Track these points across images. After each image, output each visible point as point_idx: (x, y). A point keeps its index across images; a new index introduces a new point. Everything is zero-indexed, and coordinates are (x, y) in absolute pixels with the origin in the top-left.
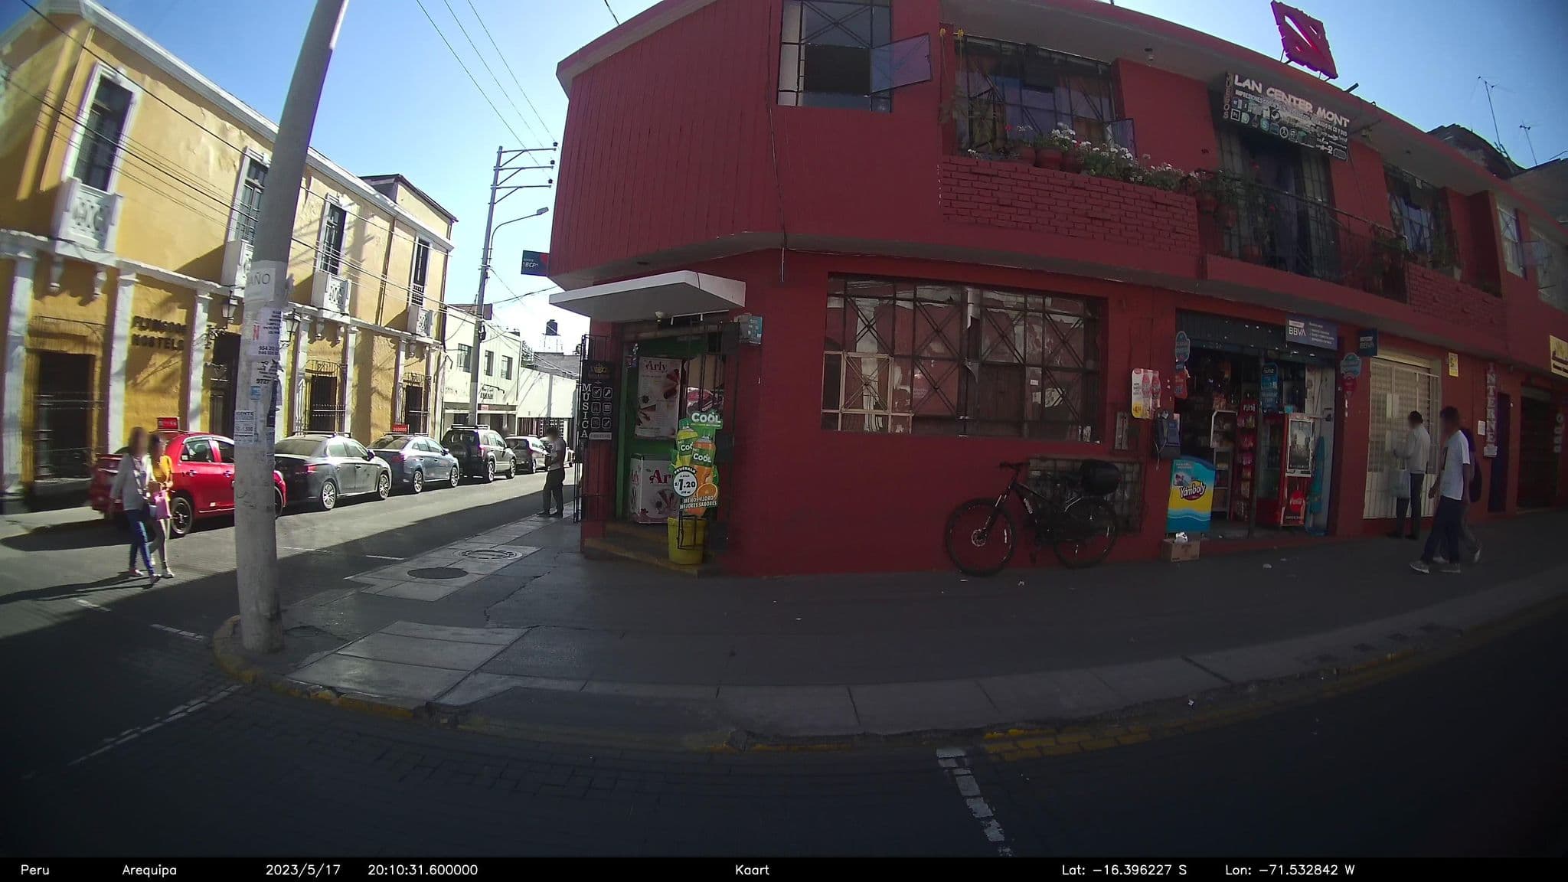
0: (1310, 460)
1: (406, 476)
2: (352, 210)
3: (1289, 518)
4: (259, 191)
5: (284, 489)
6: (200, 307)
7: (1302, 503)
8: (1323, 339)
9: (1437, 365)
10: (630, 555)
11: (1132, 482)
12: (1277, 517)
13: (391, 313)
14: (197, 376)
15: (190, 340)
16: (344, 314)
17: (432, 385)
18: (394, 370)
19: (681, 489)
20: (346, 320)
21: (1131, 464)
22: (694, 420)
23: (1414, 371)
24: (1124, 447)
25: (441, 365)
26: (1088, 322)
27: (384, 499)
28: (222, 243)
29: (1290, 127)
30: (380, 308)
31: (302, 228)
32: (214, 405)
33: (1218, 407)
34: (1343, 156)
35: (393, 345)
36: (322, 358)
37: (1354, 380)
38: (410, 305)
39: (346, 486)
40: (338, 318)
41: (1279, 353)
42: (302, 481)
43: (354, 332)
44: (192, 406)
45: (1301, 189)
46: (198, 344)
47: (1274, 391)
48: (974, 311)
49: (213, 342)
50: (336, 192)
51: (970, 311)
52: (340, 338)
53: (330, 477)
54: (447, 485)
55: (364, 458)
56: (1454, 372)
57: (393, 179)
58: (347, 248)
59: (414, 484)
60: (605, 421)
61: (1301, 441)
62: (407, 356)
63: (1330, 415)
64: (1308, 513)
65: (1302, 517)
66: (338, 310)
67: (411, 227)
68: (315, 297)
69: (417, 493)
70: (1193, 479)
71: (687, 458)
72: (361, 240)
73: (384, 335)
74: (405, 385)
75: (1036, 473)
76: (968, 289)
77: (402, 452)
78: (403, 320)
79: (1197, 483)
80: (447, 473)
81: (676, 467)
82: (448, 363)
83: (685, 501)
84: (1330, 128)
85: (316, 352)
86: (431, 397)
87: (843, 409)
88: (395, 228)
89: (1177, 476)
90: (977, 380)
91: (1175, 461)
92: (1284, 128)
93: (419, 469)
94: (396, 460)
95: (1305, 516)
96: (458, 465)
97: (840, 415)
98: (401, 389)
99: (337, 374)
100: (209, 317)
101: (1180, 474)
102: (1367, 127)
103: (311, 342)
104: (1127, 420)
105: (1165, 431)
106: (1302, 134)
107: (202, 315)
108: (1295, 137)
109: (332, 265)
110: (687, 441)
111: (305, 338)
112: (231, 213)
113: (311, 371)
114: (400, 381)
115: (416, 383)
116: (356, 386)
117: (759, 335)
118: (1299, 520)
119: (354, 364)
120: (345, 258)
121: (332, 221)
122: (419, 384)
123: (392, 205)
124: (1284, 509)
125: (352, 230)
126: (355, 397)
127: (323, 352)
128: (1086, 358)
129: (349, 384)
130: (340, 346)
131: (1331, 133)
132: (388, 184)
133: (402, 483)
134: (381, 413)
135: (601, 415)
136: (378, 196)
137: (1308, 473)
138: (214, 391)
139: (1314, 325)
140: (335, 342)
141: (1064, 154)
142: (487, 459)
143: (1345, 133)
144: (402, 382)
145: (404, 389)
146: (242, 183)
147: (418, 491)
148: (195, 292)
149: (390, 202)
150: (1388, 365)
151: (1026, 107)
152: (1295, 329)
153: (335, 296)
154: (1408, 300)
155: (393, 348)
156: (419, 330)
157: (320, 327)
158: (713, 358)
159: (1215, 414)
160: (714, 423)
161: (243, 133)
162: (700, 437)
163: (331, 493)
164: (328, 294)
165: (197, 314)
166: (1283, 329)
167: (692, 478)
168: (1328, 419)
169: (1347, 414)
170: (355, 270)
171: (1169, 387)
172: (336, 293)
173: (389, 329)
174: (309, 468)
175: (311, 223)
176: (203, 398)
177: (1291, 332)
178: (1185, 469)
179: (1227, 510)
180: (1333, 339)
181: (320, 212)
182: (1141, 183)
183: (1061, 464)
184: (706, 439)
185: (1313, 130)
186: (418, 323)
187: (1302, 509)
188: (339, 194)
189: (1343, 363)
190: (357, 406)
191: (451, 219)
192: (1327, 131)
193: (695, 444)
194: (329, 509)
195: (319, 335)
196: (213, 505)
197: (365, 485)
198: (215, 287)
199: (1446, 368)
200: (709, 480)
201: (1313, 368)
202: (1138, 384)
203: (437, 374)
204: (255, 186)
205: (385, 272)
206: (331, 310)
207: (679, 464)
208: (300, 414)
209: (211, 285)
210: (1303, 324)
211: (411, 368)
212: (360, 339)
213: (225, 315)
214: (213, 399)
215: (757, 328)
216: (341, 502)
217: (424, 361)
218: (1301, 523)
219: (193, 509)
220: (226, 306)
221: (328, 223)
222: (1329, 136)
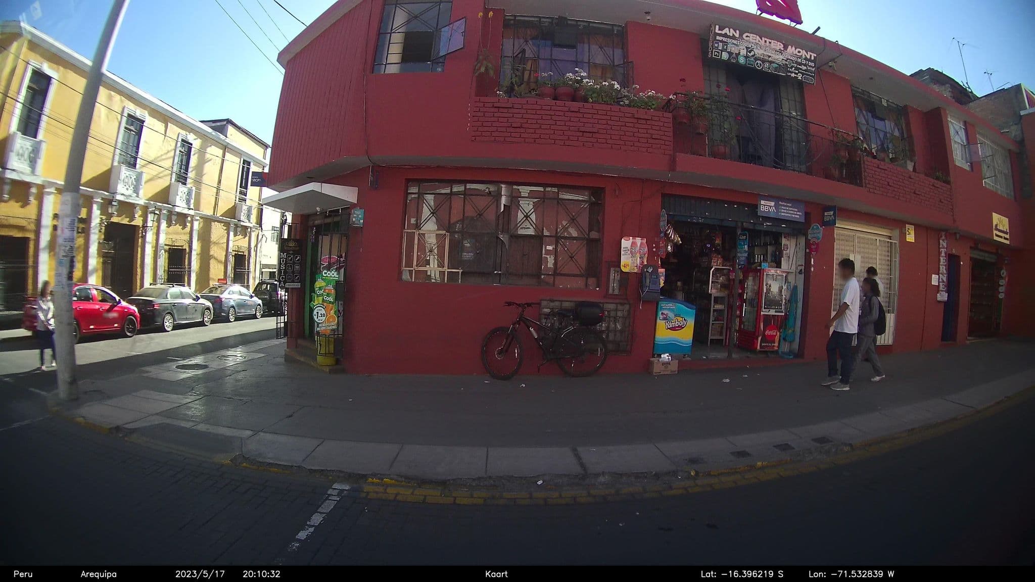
0: (783, 303)
1: (224, 311)
2: (196, 143)
3: (764, 344)
4: (134, 133)
5: (139, 319)
6: (95, 207)
7: (777, 334)
8: (792, 214)
9: (896, 233)
10: (302, 359)
11: (623, 317)
12: (754, 344)
13: (223, 207)
14: (93, 249)
15: (89, 227)
16: (190, 209)
17: (253, 253)
18: (226, 244)
19: (317, 318)
20: (192, 212)
21: (622, 304)
22: (324, 275)
23: (874, 238)
24: (616, 292)
25: (259, 240)
26: (592, 205)
27: (207, 326)
28: (109, 166)
29: (764, 61)
30: (216, 204)
31: (162, 155)
32: (105, 267)
33: (715, 264)
34: (813, 81)
35: (225, 228)
36: (174, 237)
37: (817, 244)
38: (237, 202)
39: (179, 317)
40: (186, 211)
41: (754, 224)
42: (151, 313)
43: (197, 220)
44: (90, 268)
45: (778, 107)
46: (94, 229)
47: (745, 252)
48: (506, 200)
49: (103, 228)
50: (185, 132)
51: (504, 200)
52: (188, 224)
53: (169, 311)
54: (254, 317)
55: (194, 299)
56: (911, 238)
57: (225, 122)
58: (193, 167)
59: (228, 316)
60: (296, 276)
61: (775, 289)
62: (235, 235)
63: (801, 270)
64: (782, 340)
65: (776, 344)
66: (186, 206)
67: (237, 152)
68: (171, 199)
69: (232, 322)
70: (676, 316)
71: (321, 298)
72: (202, 162)
73: (218, 222)
74: (234, 253)
75: (547, 310)
76: (503, 186)
77: (221, 296)
78: (233, 212)
79: (680, 319)
80: (254, 310)
81: (315, 304)
82: (264, 238)
83: (320, 325)
84: (799, 60)
85: (172, 233)
86: (252, 261)
87: (416, 267)
88: (226, 153)
89: (662, 313)
90: (507, 247)
91: (660, 302)
92: (759, 62)
93: (233, 307)
94: (217, 302)
95: (779, 344)
96: (261, 304)
97: (414, 271)
98: (231, 256)
99: (186, 247)
100: (101, 213)
101: (665, 312)
102: (833, 60)
103: (168, 227)
104: (619, 273)
105: (648, 281)
106: (775, 65)
107: (96, 212)
108: (769, 68)
109: (182, 179)
110: (320, 288)
111: (164, 225)
112: (115, 151)
113: (169, 245)
114: (230, 250)
115: (241, 252)
116: (200, 254)
117: (362, 221)
118: (774, 346)
119: (198, 240)
120: (191, 174)
121: (183, 150)
122: (243, 252)
123: (223, 139)
124: (760, 339)
125: (196, 155)
126: (199, 261)
127: (177, 233)
128: (590, 231)
129: (194, 253)
130: (188, 229)
131: (800, 64)
132: (221, 126)
133: (220, 315)
134: (216, 271)
135: (293, 272)
136: (213, 133)
137: (782, 312)
138: (105, 258)
139: (783, 204)
140: (184, 227)
141: (576, 90)
142: (282, 301)
143: (813, 64)
144: (231, 251)
145: (233, 256)
146: (122, 129)
147: (231, 320)
148: (92, 198)
149: (222, 137)
150: (852, 233)
151: (555, 60)
152: (767, 207)
153: (184, 198)
154: (864, 184)
155: (226, 230)
156: (242, 218)
157: (174, 218)
158: (338, 235)
159: (712, 269)
160: (334, 277)
161: (123, 98)
162: (327, 286)
163: (170, 321)
164: (179, 196)
165: (93, 211)
166: (756, 207)
167: (323, 312)
168: (800, 272)
169: (812, 269)
170: (198, 182)
171: (654, 250)
172: (185, 195)
173: (222, 218)
174: (155, 305)
175: (168, 152)
176: (98, 263)
177: (762, 208)
178: (668, 308)
179: (723, 337)
180: (801, 214)
181: (174, 145)
182: (629, 106)
183: (566, 305)
184: (331, 287)
185: (784, 62)
186: (242, 214)
187: (777, 339)
188: (187, 133)
189: (810, 231)
190: (200, 267)
191: (266, 146)
192: (796, 62)
193: (325, 290)
194: (168, 331)
195: (174, 222)
196: (92, 327)
197: (194, 316)
198: (104, 194)
199: (903, 235)
200: (332, 312)
201: (787, 236)
202: (627, 248)
203: (256, 246)
204: (130, 130)
205: (220, 182)
206: (181, 206)
207: (316, 302)
208: (161, 272)
209: (102, 193)
210: (774, 203)
211: (238, 243)
212: (201, 225)
213: (110, 212)
214: (104, 263)
215: (360, 216)
216: (176, 327)
217: (247, 238)
218: (776, 348)
219: (79, 330)
220: (110, 206)
221: (180, 151)
222: (798, 66)
